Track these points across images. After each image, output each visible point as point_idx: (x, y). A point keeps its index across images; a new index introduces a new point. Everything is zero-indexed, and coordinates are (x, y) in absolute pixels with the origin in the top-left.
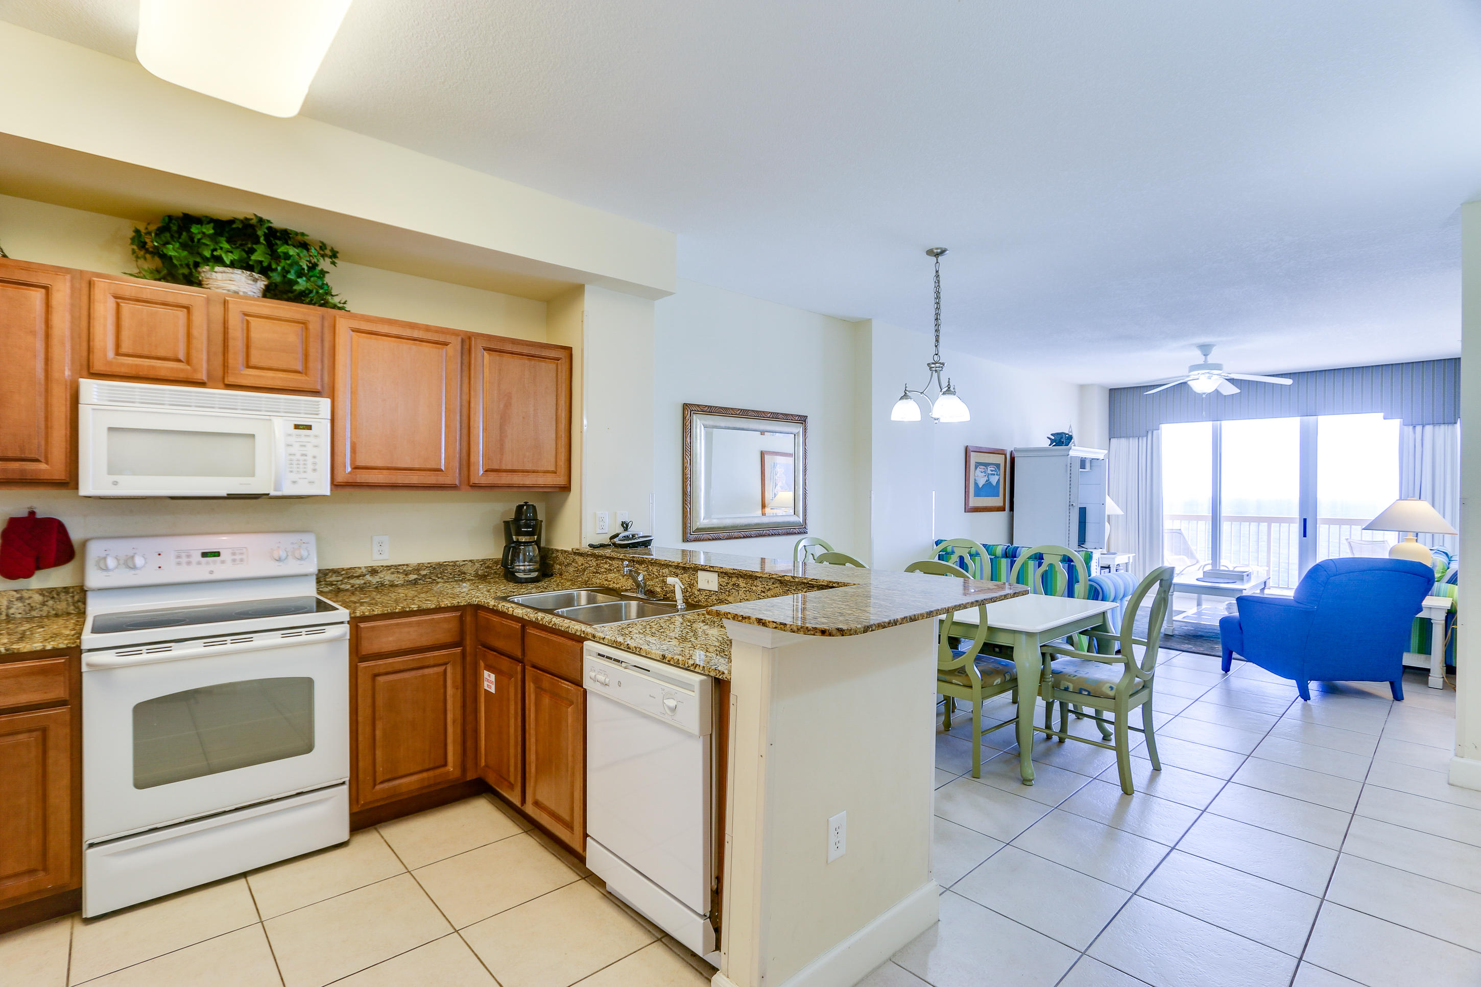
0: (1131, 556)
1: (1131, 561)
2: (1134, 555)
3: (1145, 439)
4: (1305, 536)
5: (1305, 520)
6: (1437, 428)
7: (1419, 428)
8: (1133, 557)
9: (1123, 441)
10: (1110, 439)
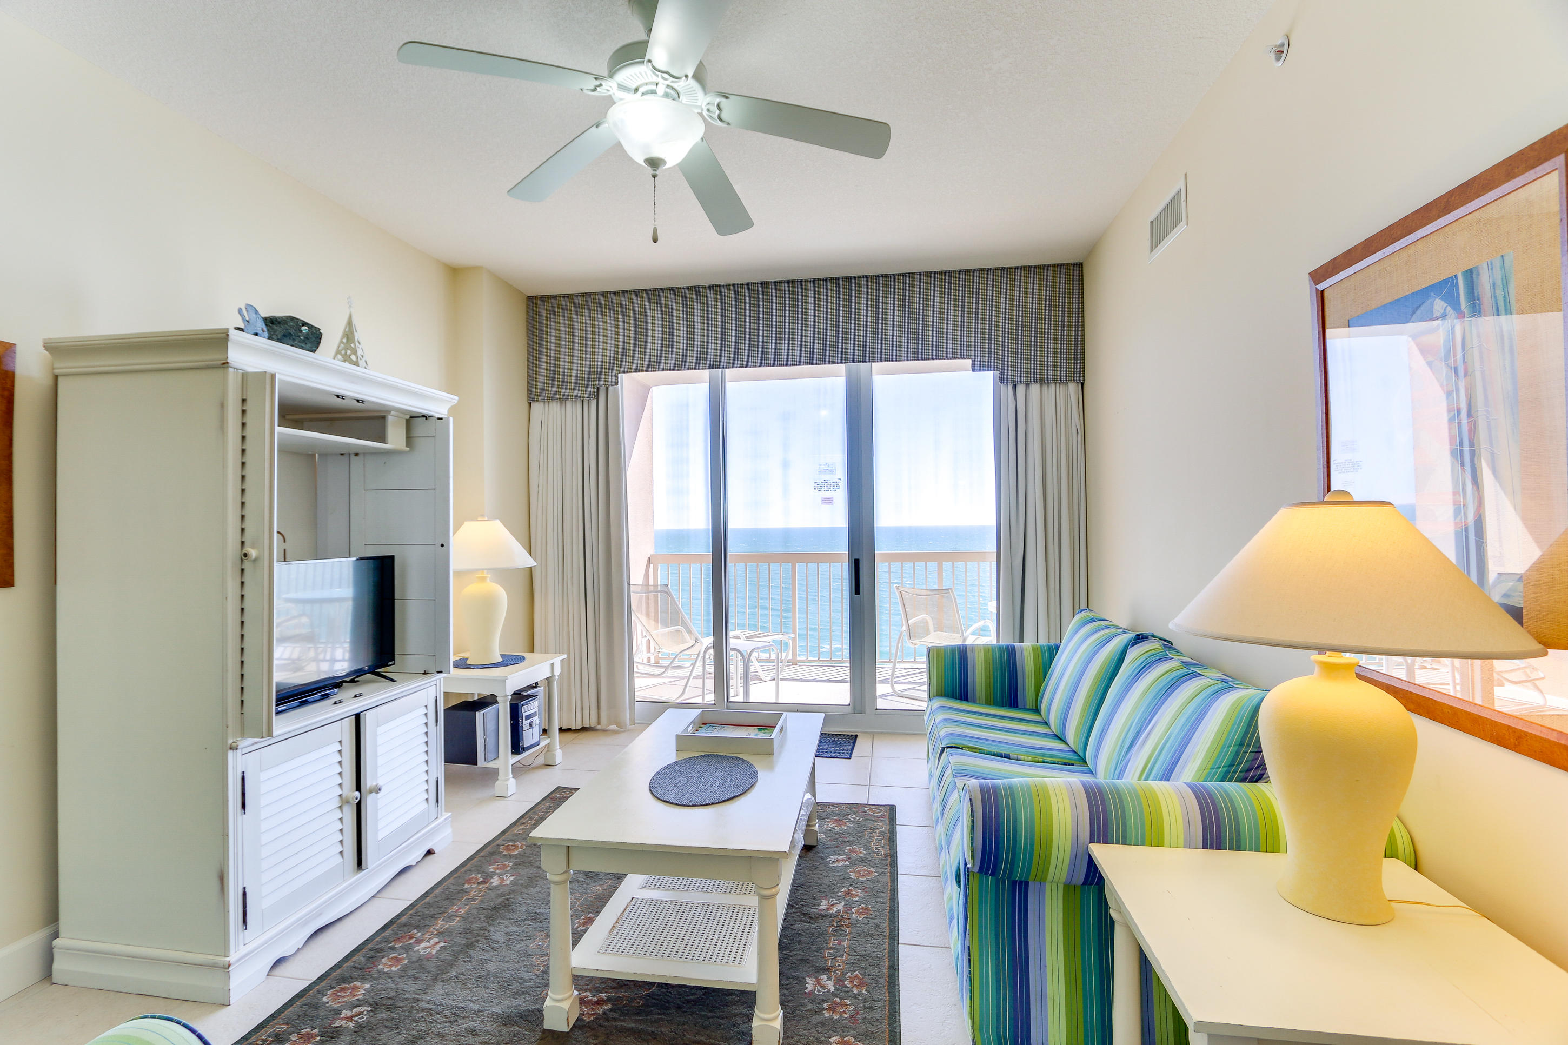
0: (558, 660)
1: (557, 671)
2: (565, 656)
3: (594, 403)
4: (857, 591)
5: (857, 562)
6: (1045, 388)
7: (1021, 389)
8: (562, 661)
9: (554, 407)
10: (530, 404)
